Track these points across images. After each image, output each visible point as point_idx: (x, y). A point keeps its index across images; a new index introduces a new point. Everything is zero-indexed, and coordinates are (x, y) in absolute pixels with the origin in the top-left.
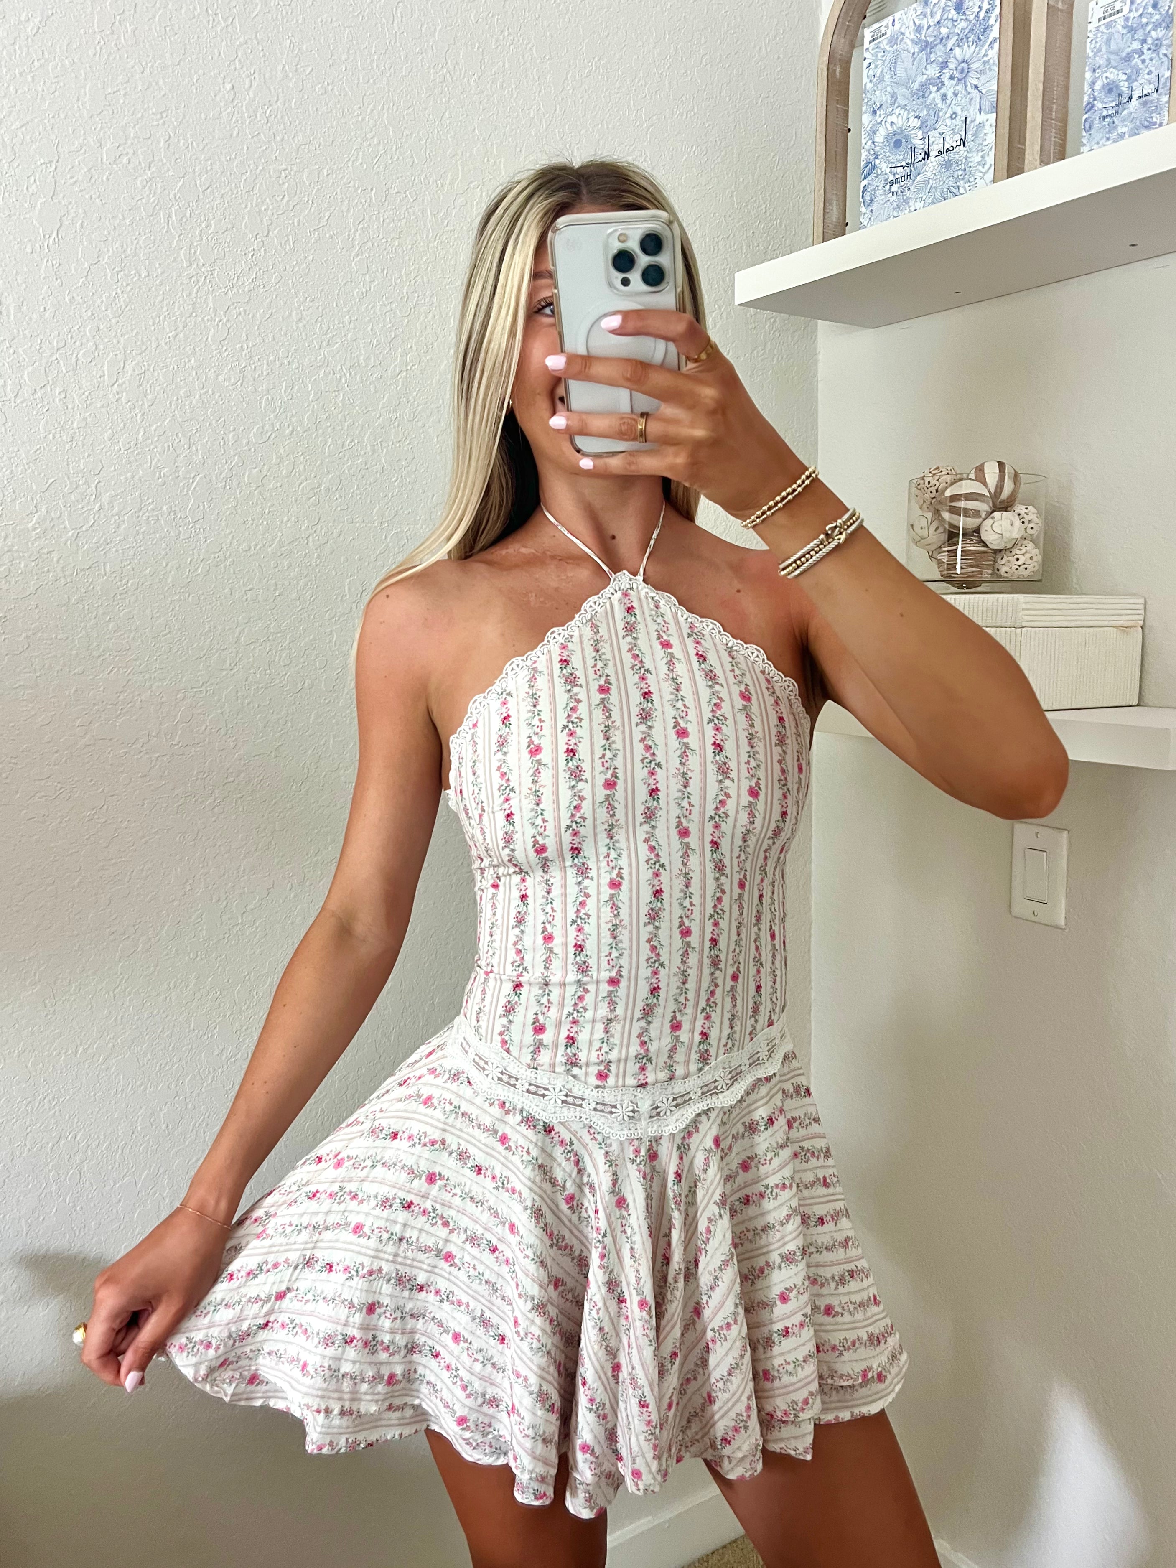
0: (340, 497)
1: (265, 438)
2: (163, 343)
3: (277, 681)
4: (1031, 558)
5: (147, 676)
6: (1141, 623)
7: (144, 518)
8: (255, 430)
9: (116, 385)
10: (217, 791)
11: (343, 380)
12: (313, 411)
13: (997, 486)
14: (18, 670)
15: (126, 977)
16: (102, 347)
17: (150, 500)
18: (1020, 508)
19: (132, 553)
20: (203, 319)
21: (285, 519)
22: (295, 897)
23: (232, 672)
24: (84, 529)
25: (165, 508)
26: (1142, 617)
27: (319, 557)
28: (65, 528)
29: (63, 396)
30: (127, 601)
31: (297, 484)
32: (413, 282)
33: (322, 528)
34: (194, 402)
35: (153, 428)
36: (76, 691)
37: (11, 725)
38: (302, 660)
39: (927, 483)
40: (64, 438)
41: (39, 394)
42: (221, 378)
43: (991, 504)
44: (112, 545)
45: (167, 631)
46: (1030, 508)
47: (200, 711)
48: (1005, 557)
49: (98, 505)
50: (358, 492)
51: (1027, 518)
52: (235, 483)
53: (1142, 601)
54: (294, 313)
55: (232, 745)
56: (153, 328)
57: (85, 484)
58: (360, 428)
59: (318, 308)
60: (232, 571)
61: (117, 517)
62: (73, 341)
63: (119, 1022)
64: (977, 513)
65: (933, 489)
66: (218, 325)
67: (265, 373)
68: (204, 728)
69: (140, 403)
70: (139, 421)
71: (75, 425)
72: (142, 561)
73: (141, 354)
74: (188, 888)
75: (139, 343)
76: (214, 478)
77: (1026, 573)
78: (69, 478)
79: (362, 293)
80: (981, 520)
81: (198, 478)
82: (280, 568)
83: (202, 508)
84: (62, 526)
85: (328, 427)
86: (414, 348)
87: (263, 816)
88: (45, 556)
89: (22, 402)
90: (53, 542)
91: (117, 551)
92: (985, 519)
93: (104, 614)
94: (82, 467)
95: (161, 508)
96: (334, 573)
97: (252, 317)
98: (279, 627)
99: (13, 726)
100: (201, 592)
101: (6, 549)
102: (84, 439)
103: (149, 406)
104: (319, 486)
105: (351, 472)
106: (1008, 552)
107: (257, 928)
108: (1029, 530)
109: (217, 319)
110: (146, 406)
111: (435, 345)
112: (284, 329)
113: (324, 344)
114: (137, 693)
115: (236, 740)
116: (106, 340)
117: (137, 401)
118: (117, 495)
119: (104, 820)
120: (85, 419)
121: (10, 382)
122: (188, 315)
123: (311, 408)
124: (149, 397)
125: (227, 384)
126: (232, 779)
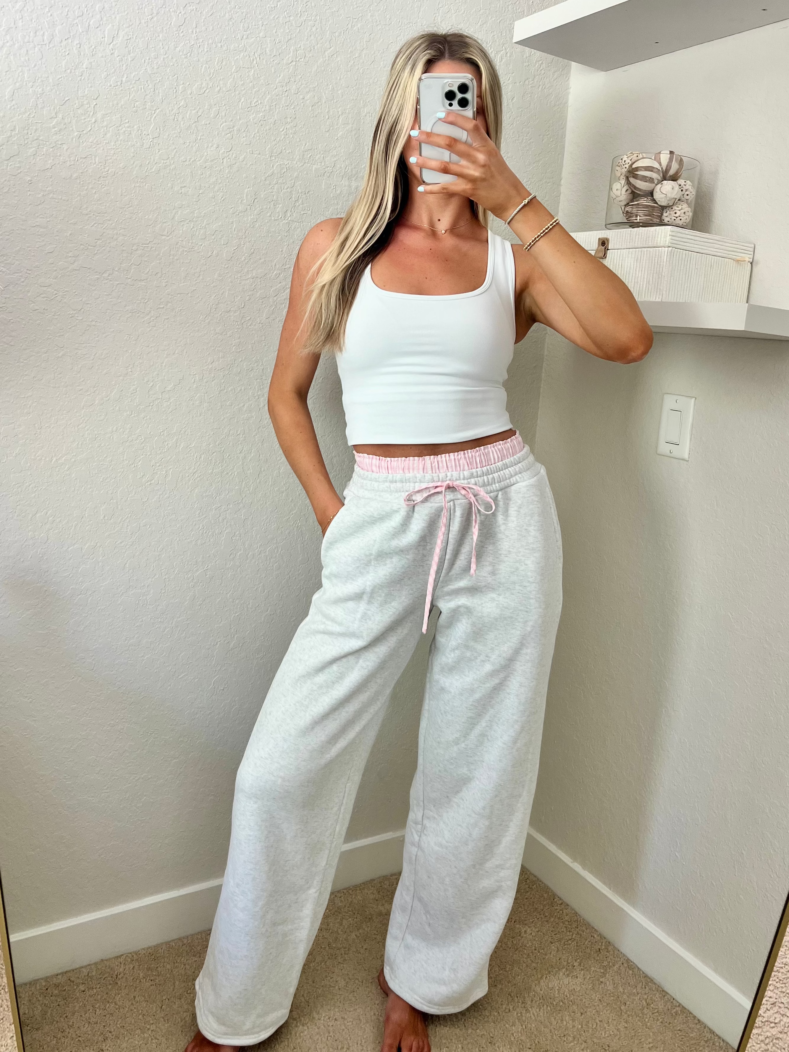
0: (246, 136)
1: (202, 91)
2: (143, 21)
3: (196, 248)
4: (684, 213)
5: (115, 231)
6: (751, 260)
7: (122, 131)
8: (196, 85)
9: (112, 44)
10: (152, 312)
11: (255, 62)
12: (234, 79)
13: (667, 166)
14: (37, 215)
15: (86, 419)
16: (105, 19)
17: (127, 121)
18: (681, 181)
19: (112, 152)
20: (169, 10)
21: (210, 145)
22: (197, 387)
23: (168, 238)
24: (84, 132)
25: (135, 127)
26: (751, 256)
27: (229, 172)
28: (72, 130)
29: (79, 46)
30: (107, 182)
31: (220, 124)
32: (305, 5)
33: (233, 154)
34: (159, 62)
35: (132, 75)
36: (71, 234)
37: (29, 249)
38: (213, 237)
39: (623, 161)
40: (77, 73)
41: (64, 43)
42: (178, 49)
43: (661, 175)
44: (101, 145)
45: (130, 205)
46: (688, 182)
47: (146, 259)
48: (668, 212)
49: (94, 119)
50: (258, 135)
51: (685, 188)
52: (181, 117)
53: (753, 246)
54: (227, 14)
55: (164, 285)
56: (137, 12)
57: (87, 104)
58: (263, 94)
59: (242, 13)
60: (174, 173)
61: (105, 128)
62: (88, 13)
63: (80, 446)
64: (651, 180)
65: (627, 166)
66: (178, 15)
67: (206, 50)
68: (148, 270)
69: (126, 58)
70: (124, 69)
71: (84, 66)
72: (118, 158)
73: (129, 27)
74: (130, 370)
75: (128, 20)
76: (168, 112)
77: (681, 223)
78: (78, 99)
79: (272, 7)
80: (654, 185)
81: (158, 111)
82: (204, 175)
83: (158, 130)
84: (71, 129)
85: (242, 90)
86: (302, 48)
87: (180, 333)
88: (59, 146)
89: (53, 47)
90: (65, 138)
91: (103, 149)
92: (657, 185)
93: (92, 188)
94: (86, 93)
95: (133, 127)
96: (238, 184)
97: (201, 13)
98: (201, 213)
99: (30, 250)
100: (153, 184)
101: (35, 138)
102: (89, 76)
103: (131, 61)
104: (234, 127)
105: (255, 121)
106: (670, 209)
107: (171, 403)
108: (685, 196)
109: (178, 12)
110: (130, 60)
111: (316, 48)
112: (220, 24)
113: (245, 37)
114: (108, 241)
115: (167, 282)
116: (108, 15)
117: (124, 57)
118: (107, 114)
119: (81, 318)
120: (91, 63)
121: (46, 33)
122: (160, 6)
123: (233, 76)
124: (132, 55)
125: (181, 54)
126: (162, 306)
